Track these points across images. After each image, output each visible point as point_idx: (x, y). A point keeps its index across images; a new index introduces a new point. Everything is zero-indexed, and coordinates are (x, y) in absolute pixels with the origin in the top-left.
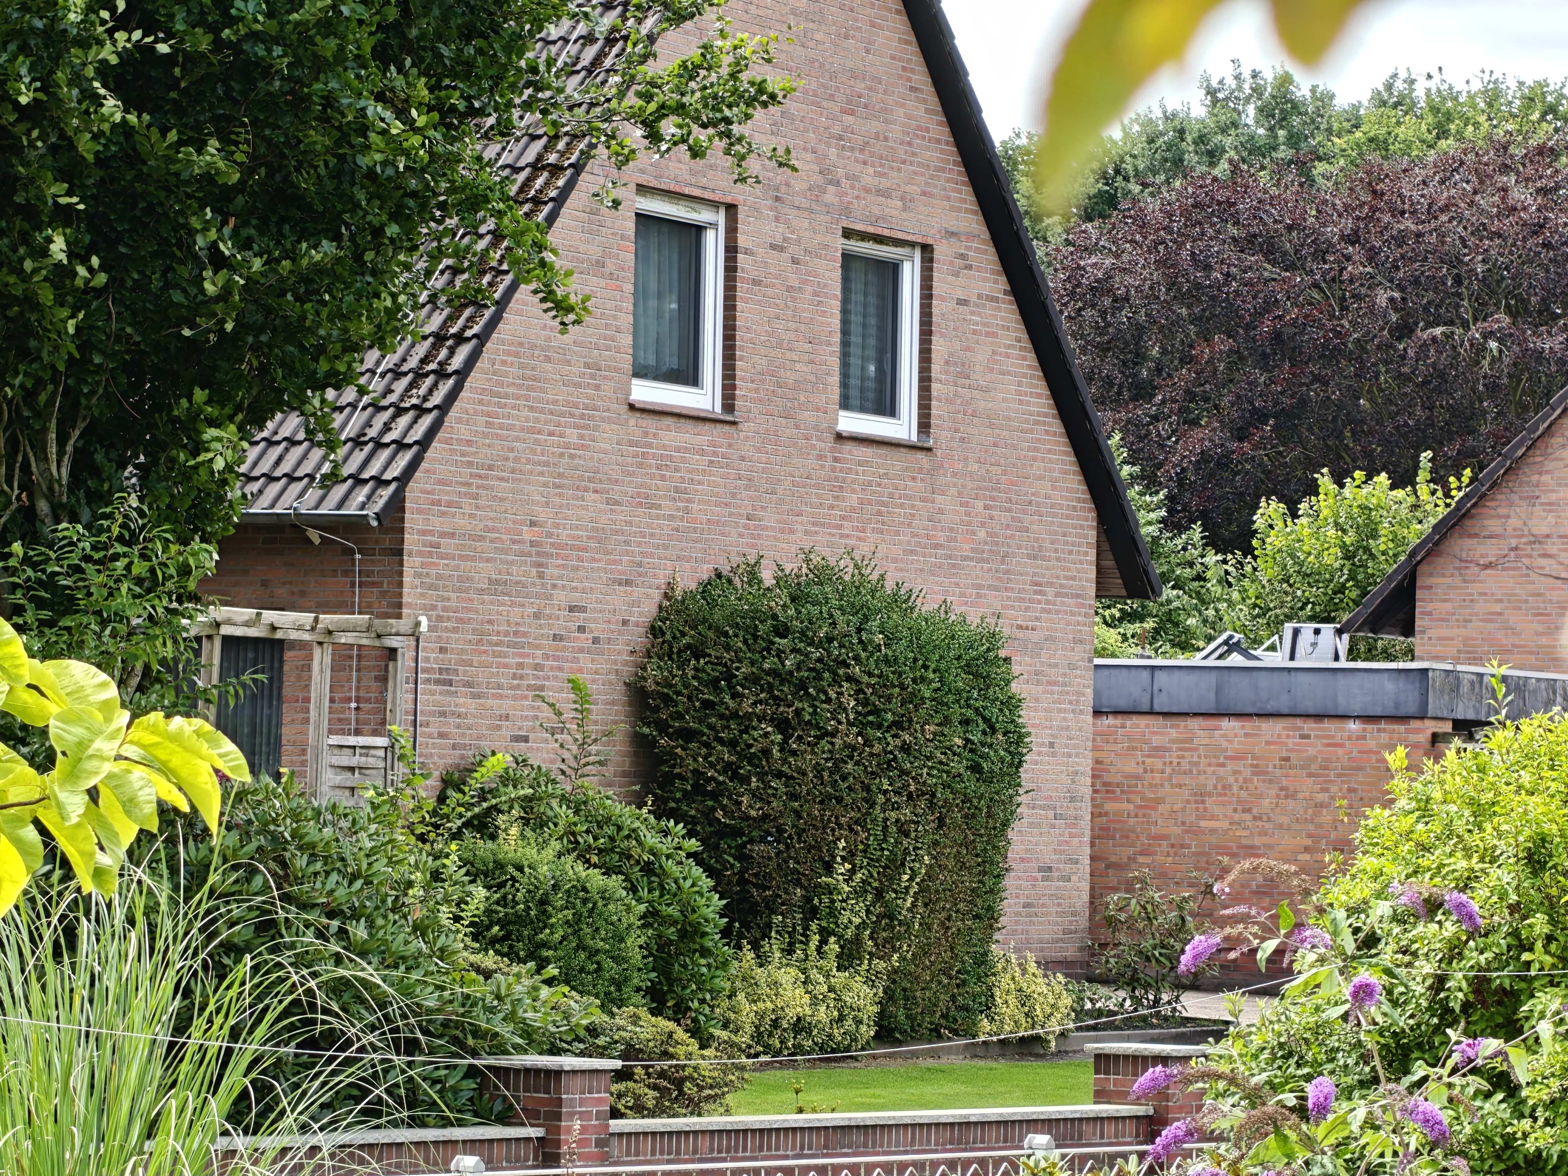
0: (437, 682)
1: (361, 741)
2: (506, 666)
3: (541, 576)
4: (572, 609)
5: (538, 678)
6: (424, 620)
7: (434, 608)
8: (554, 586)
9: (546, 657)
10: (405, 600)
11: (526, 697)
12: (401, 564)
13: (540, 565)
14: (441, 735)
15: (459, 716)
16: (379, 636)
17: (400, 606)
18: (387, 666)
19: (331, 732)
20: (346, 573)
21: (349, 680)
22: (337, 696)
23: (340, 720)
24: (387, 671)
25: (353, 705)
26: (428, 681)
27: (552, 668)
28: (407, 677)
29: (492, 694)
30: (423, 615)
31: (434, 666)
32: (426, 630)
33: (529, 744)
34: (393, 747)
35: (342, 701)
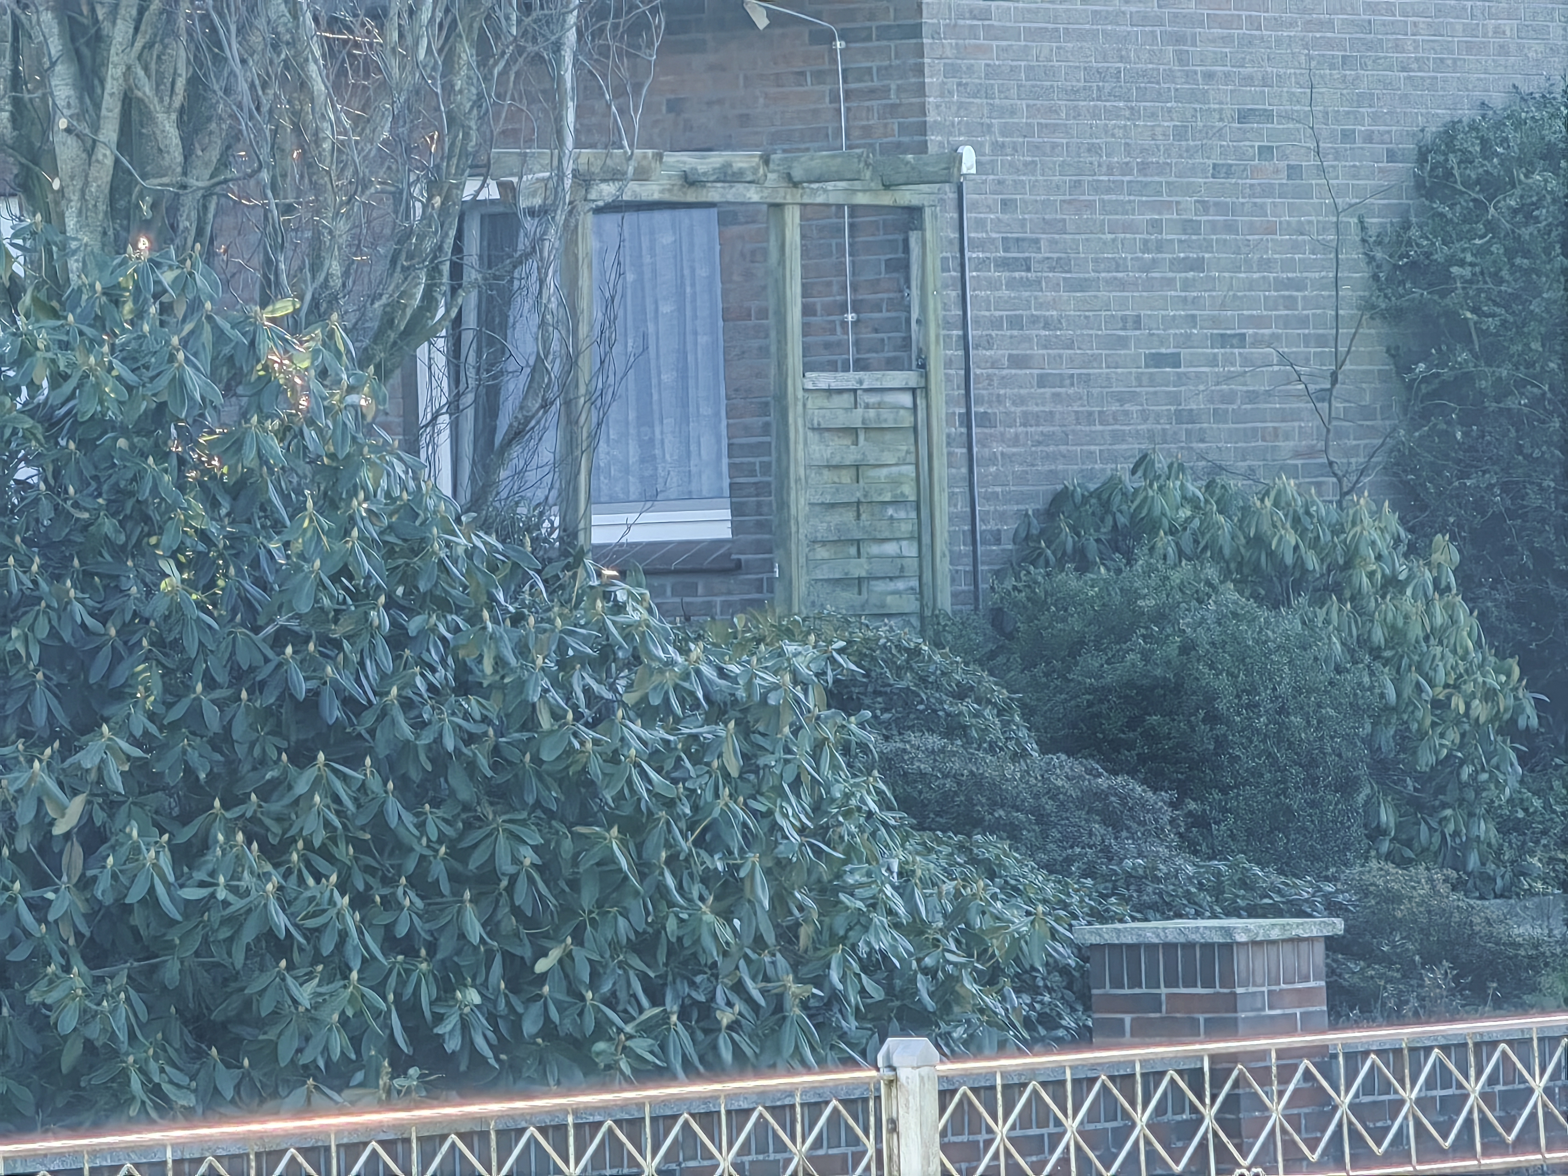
0: (1004, 264)
1: (869, 379)
2: (1128, 227)
3: (1182, 58)
4: (1243, 116)
5: (1189, 246)
6: (968, 154)
7: (986, 129)
8: (1209, 76)
9: (1204, 206)
10: (932, 117)
11: (1170, 283)
12: (920, 52)
13: (1179, 39)
14: (1018, 362)
15: (1046, 326)
16: (887, 188)
17: (923, 129)
18: (906, 241)
19: (808, 367)
20: (819, 76)
21: (841, 270)
22: (818, 302)
23: (826, 345)
24: (906, 249)
25: (850, 317)
26: (981, 264)
27: (1214, 227)
28: (945, 260)
29: (1107, 282)
30: (965, 144)
31: (994, 235)
32: (974, 171)
33: (1182, 370)
34: (926, 389)
35: (829, 310)
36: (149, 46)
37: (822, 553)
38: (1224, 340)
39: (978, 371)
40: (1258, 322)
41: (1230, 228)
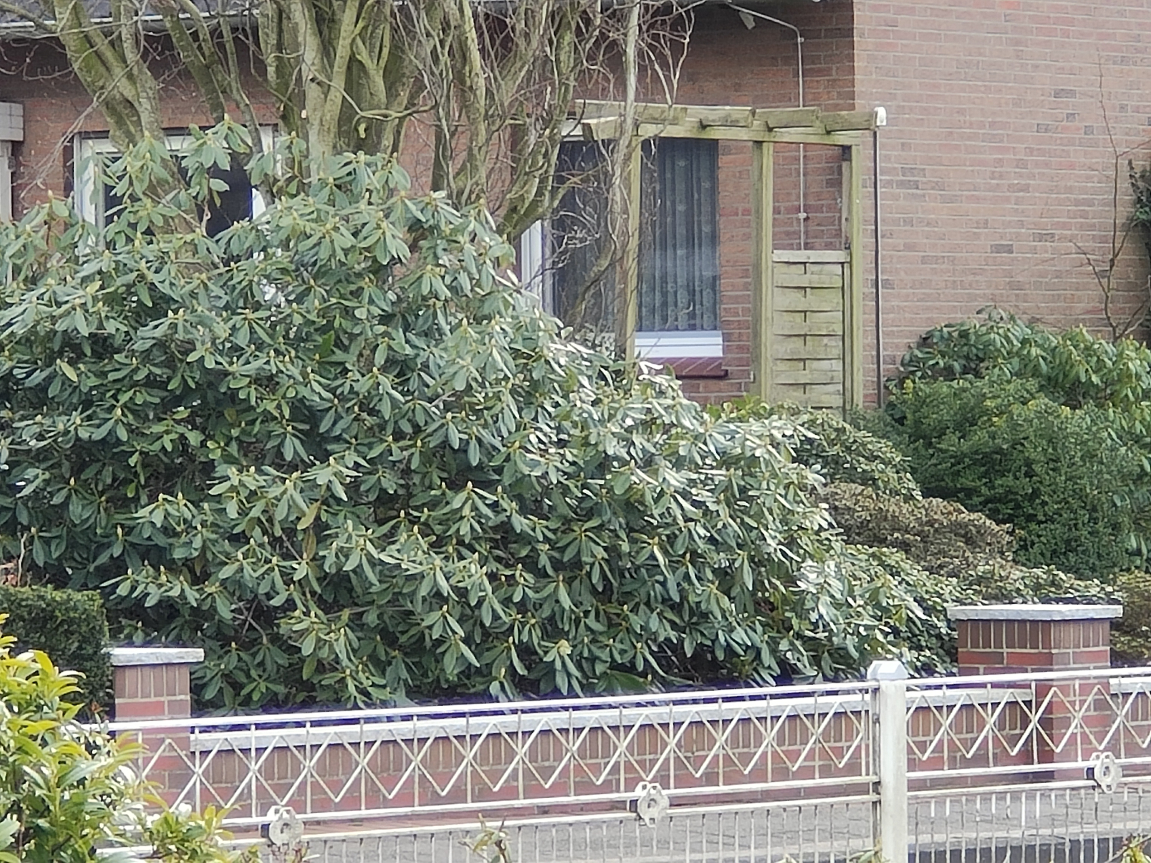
0: (901, 184)
1: (814, 256)
2: (982, 163)
4: (1057, 93)
5: (1021, 176)
6: (882, 112)
7: (893, 96)
8: (1036, 67)
9: (1031, 151)
10: (858, 88)
11: (1007, 200)
12: (851, 46)
13: (1018, 43)
14: (909, 247)
15: (928, 224)
16: (828, 133)
17: (852, 96)
18: (840, 168)
19: (776, 247)
20: (786, 60)
21: (797, 185)
22: (782, 205)
23: (788, 234)
24: (840, 173)
25: (802, 215)
26: (888, 184)
27: (1037, 164)
28: (864, 180)
29: (967, 197)
30: (880, 106)
31: (896, 165)
32: (884, 123)
33: (1014, 255)
34: (850, 263)
35: (788, 210)
36: (365, 28)
37: (782, 366)
38: (1041, 238)
39: (884, 253)
40: (1065, 226)
41: (1047, 165)
